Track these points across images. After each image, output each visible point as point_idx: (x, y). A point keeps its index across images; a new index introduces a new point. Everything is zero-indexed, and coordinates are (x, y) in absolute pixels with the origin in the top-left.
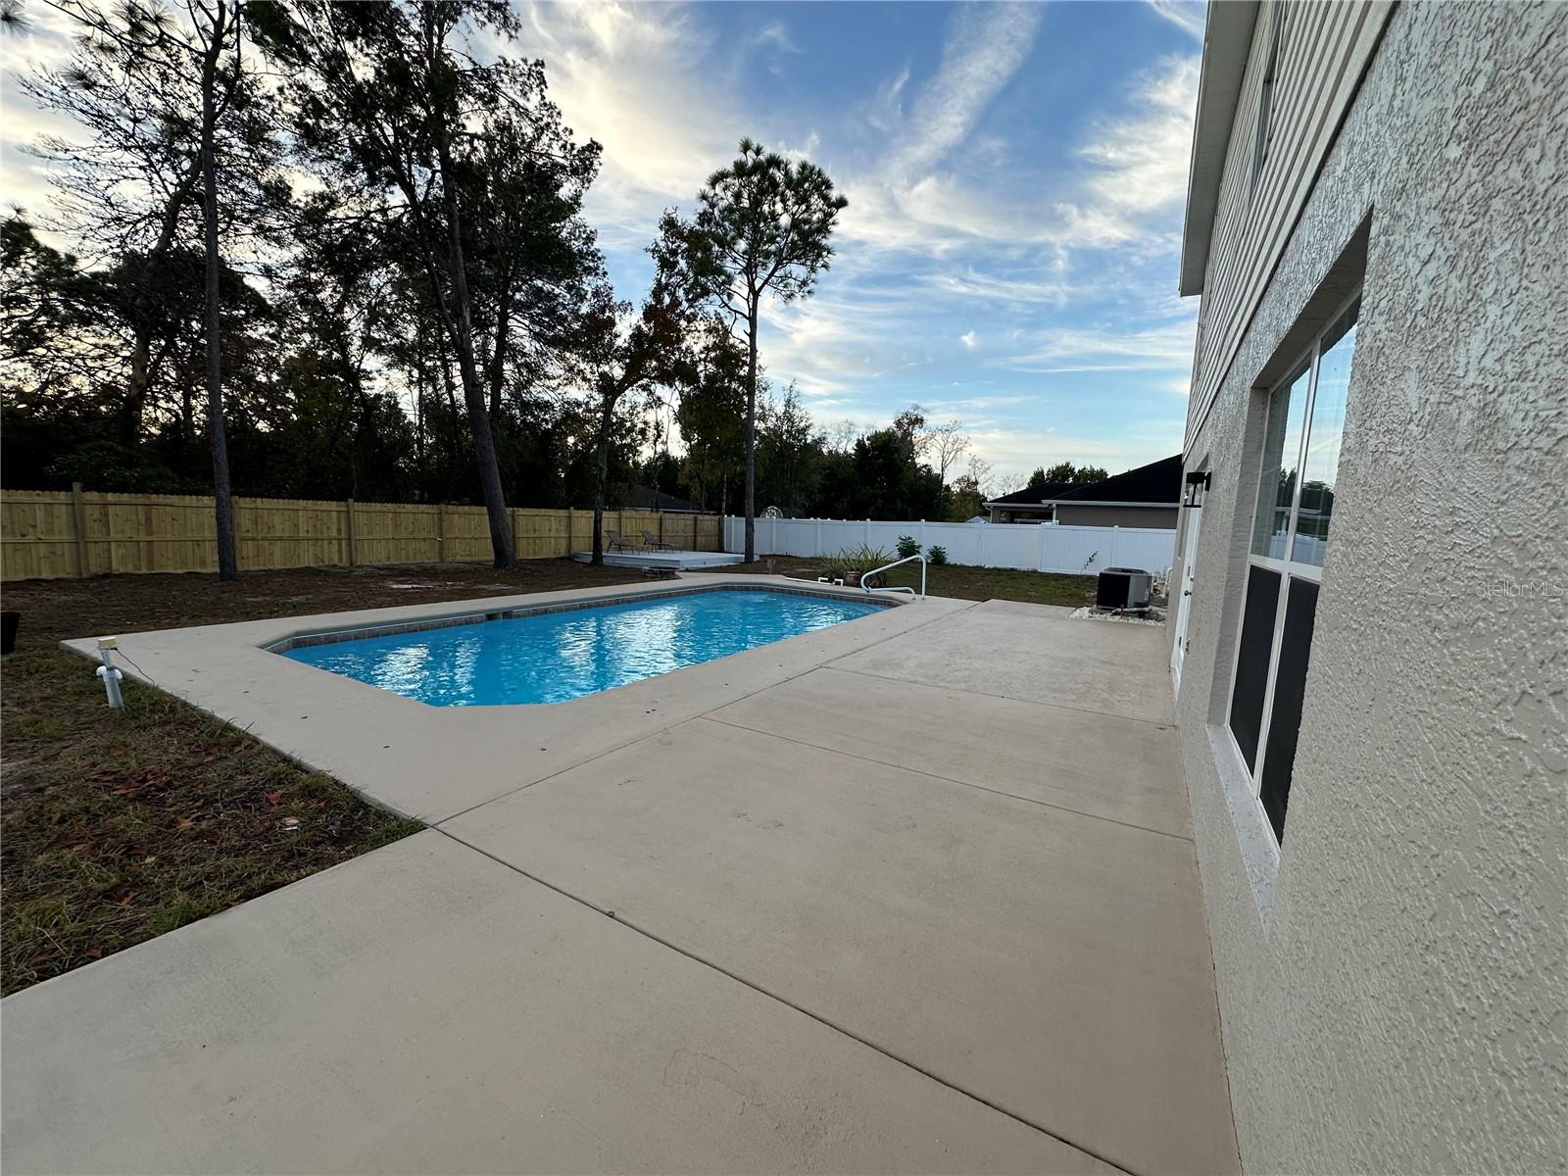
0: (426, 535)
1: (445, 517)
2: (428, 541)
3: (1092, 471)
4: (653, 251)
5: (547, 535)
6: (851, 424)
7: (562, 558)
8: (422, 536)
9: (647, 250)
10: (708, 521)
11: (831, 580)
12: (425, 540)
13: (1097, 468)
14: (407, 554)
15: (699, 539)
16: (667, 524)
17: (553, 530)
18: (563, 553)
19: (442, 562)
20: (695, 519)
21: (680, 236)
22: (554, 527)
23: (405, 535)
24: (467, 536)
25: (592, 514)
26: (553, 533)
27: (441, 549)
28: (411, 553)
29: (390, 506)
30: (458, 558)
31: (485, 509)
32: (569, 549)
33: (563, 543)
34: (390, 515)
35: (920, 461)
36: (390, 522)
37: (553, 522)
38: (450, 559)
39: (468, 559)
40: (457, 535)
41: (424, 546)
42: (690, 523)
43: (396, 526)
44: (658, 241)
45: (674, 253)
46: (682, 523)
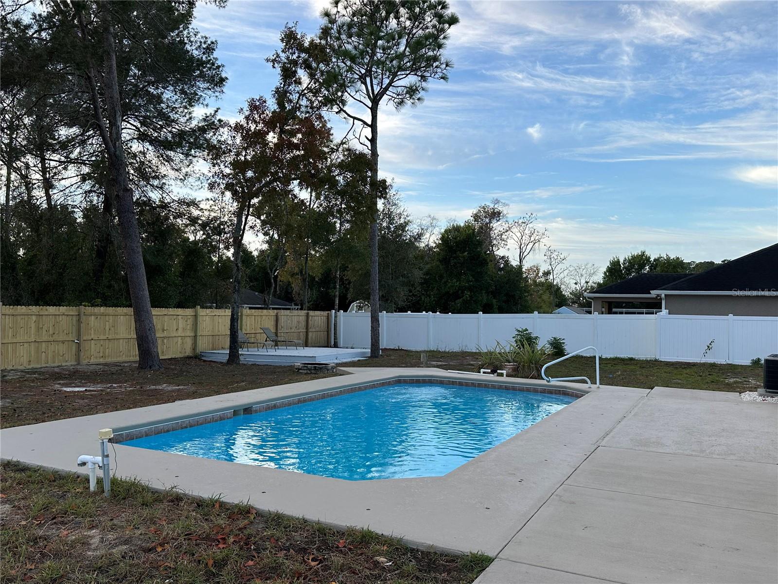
0: (65, 338)
1: (83, 318)
2: (66, 343)
3: (668, 259)
4: (274, 61)
5: (175, 334)
6: (434, 219)
7: (189, 358)
8: (61, 338)
9: (268, 60)
10: (318, 317)
11: (493, 372)
12: (63, 342)
13: (672, 256)
14: (47, 357)
15: (310, 334)
16: (282, 320)
17: (180, 330)
18: (188, 352)
19: (79, 364)
20: (307, 316)
21: (301, 48)
22: (181, 326)
23: (45, 338)
24: (102, 337)
25: (228, 312)
26: (180, 333)
27: (79, 350)
28: (50, 356)
29: (34, 309)
30: (93, 361)
31: (130, 311)
32: (194, 349)
33: (189, 342)
34: (34, 318)
35: (500, 252)
36: (33, 325)
37: (181, 321)
38: (85, 362)
39: (102, 361)
40: (92, 336)
41: (62, 348)
42: (303, 319)
43: (39, 329)
44: (280, 52)
45: (295, 63)
46: (295, 319)
